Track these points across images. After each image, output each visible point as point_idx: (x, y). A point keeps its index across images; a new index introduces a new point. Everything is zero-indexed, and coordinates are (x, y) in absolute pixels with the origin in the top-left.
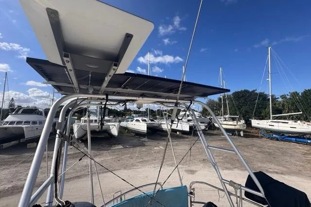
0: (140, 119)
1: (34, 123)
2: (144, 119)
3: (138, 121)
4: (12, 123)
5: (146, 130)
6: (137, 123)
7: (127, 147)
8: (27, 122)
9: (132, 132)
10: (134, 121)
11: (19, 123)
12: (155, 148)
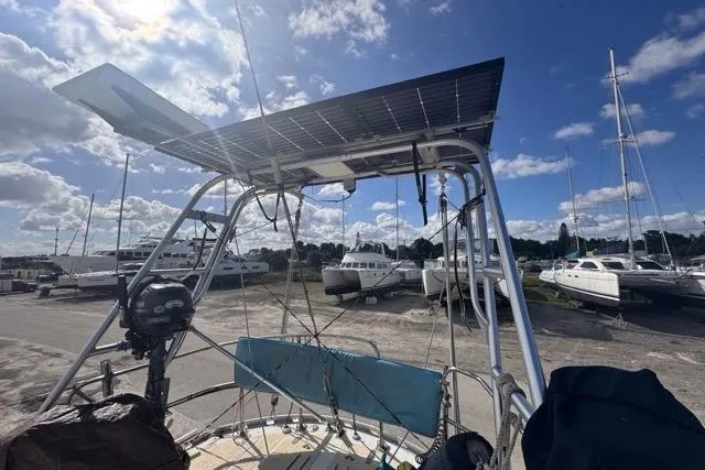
0: (597, 261)
1: (372, 265)
2: (614, 259)
3: (591, 266)
4: (349, 265)
5: (617, 294)
6: (587, 273)
7: (543, 333)
8: (364, 265)
9: (573, 299)
10: (578, 266)
11: (356, 265)
12: (651, 354)
